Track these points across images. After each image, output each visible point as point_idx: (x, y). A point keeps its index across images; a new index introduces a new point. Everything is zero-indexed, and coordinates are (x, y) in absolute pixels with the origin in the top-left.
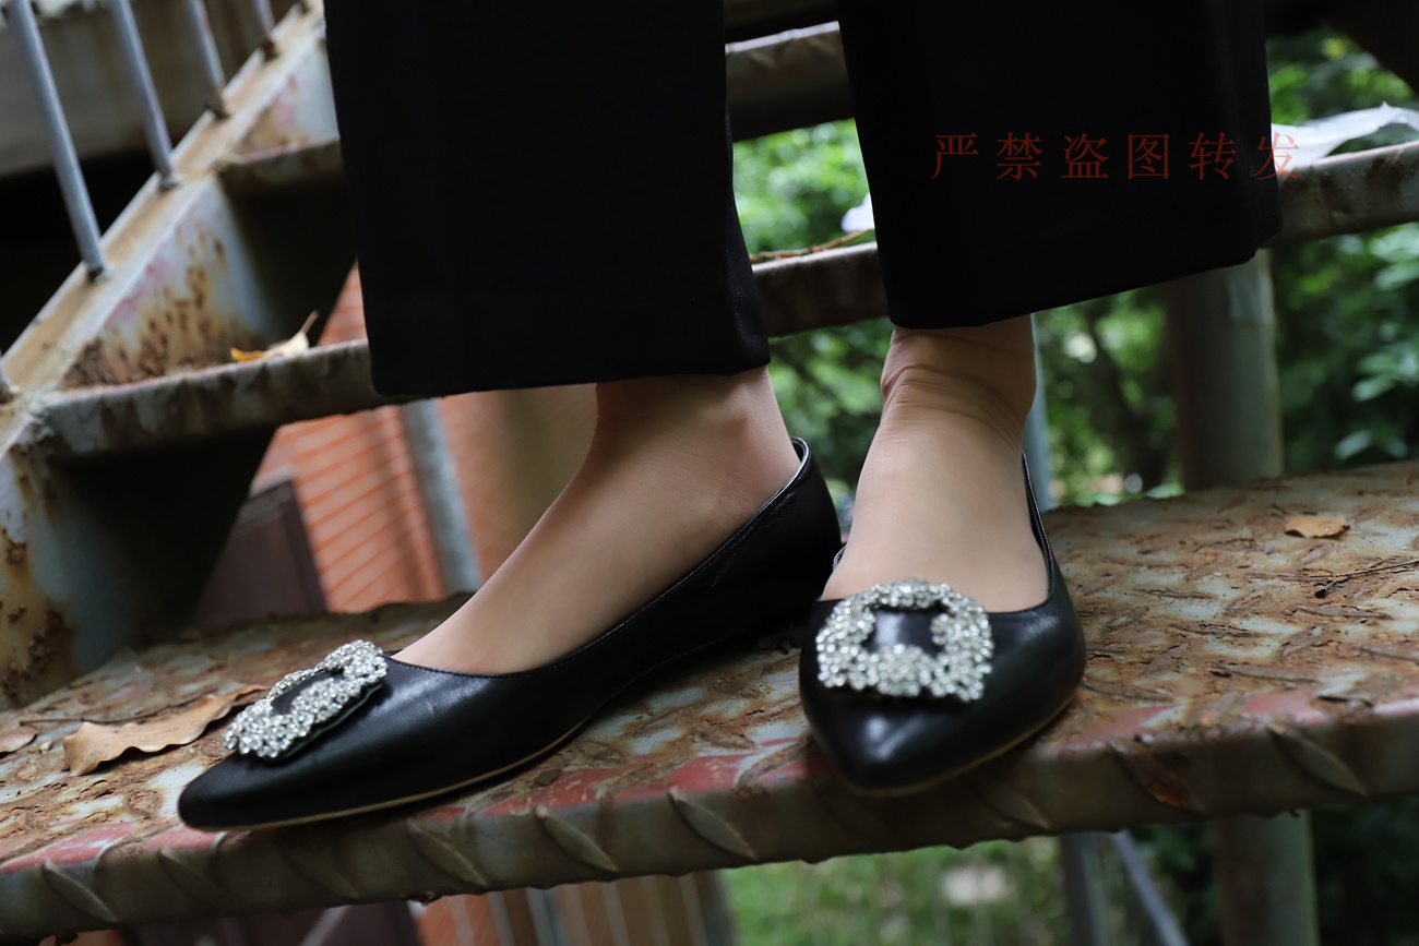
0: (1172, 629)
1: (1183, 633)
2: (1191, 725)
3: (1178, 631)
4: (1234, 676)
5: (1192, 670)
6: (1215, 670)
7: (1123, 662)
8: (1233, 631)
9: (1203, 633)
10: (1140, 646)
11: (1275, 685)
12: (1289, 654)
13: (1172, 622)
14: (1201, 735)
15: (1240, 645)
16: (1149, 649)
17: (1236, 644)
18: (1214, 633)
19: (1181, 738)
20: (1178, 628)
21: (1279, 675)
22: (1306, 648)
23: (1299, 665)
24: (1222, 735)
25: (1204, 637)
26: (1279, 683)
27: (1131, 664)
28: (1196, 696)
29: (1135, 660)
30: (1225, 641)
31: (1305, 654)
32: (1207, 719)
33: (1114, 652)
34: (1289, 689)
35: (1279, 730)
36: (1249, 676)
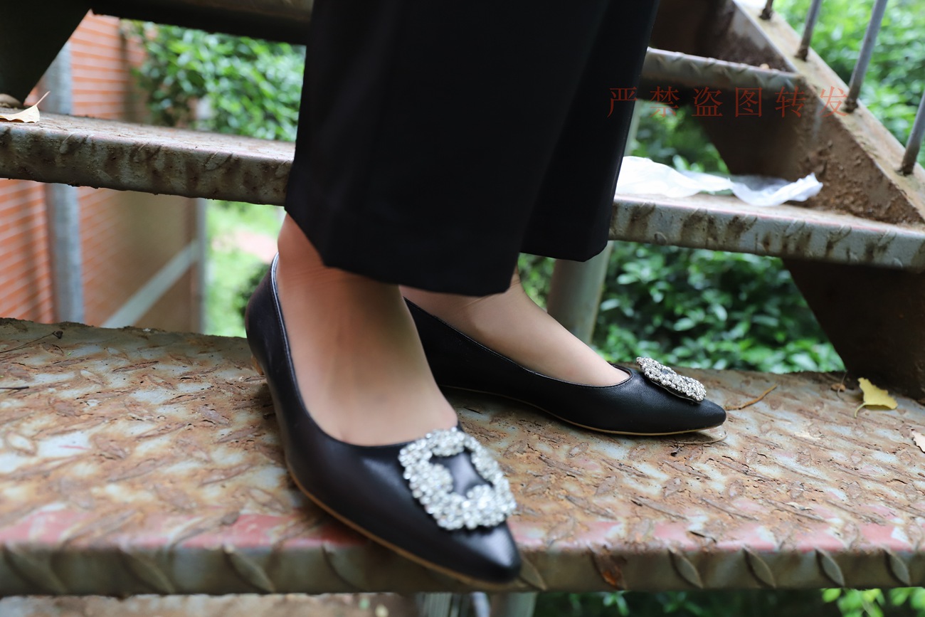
0: (604, 463)
1: (610, 467)
2: (631, 541)
3: (608, 466)
4: (644, 506)
5: (621, 497)
6: (634, 500)
7: (583, 483)
8: (637, 472)
9: (621, 470)
10: (589, 472)
11: (666, 517)
12: (668, 495)
13: (604, 458)
14: (636, 548)
15: (641, 482)
16: (596, 476)
17: (640, 481)
18: (626, 471)
19: (626, 548)
20: (607, 463)
21: (667, 511)
22: (675, 493)
23: (674, 504)
24: (646, 550)
25: (622, 472)
26: (668, 516)
27: (588, 485)
28: (628, 518)
29: (590, 483)
30: (633, 478)
31: (675, 496)
32: (639, 537)
33: (577, 474)
34: (673, 522)
35: (674, 551)
36: (651, 508)
